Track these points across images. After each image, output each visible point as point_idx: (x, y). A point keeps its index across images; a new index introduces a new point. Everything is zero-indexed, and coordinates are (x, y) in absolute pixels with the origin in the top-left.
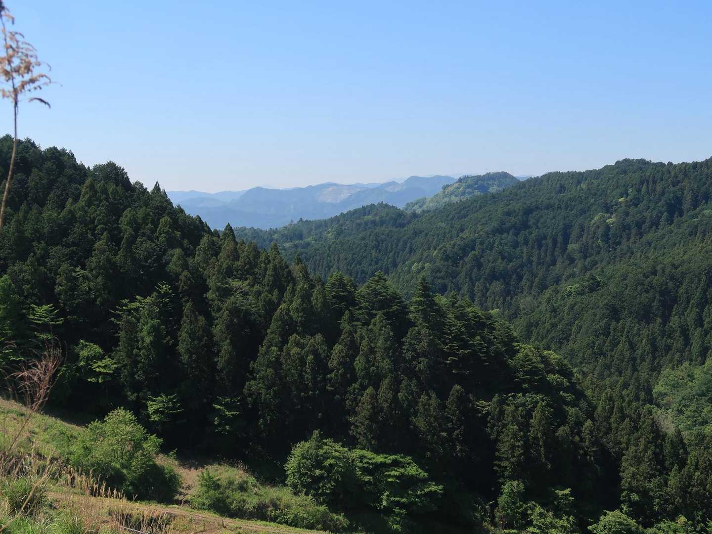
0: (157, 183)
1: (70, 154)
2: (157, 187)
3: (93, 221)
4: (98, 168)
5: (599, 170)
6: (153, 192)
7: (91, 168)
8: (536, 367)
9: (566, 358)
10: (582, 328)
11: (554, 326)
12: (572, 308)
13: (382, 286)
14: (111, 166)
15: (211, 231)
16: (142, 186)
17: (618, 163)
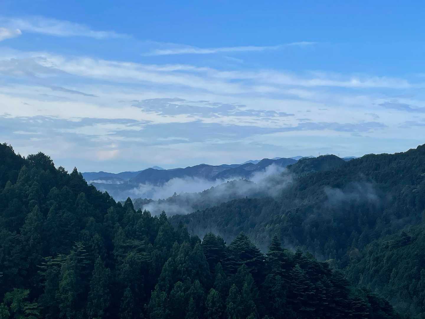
0: (75, 167)
1: (10, 147)
2: (75, 171)
3: (27, 196)
4: (31, 157)
5: (405, 152)
6: (72, 174)
7: (26, 158)
8: (364, 305)
9: (387, 297)
10: (398, 273)
11: (376, 271)
12: (389, 258)
13: (245, 243)
14: (41, 155)
15: (116, 203)
16: (63, 169)
17: (419, 147)
